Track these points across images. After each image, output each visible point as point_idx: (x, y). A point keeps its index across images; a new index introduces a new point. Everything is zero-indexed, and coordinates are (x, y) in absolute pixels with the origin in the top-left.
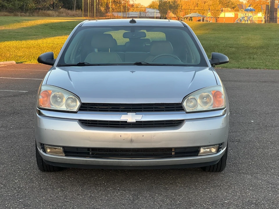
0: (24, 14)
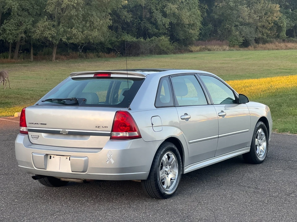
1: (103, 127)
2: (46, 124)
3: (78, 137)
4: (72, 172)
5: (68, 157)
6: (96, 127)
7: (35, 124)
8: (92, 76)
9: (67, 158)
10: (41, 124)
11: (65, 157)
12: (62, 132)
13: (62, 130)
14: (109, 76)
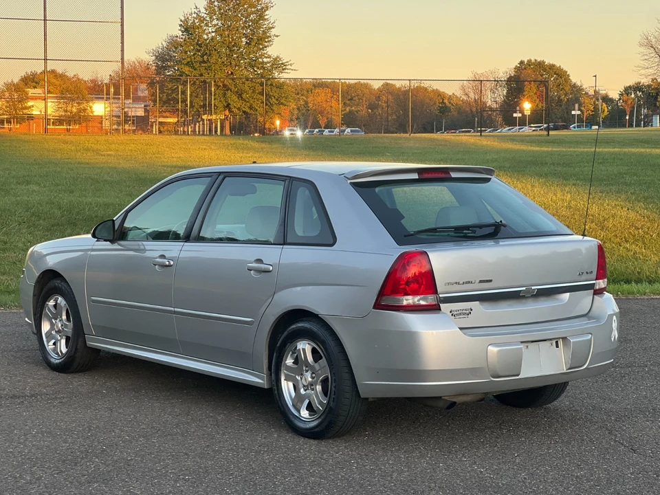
1: (587, 273)
2: (491, 281)
4: (568, 369)
5: (554, 342)
6: (579, 274)
7: (463, 283)
8: (415, 176)
9: (551, 345)
10: (481, 282)
11: (549, 343)
12: (524, 293)
13: (524, 288)
14: (446, 176)
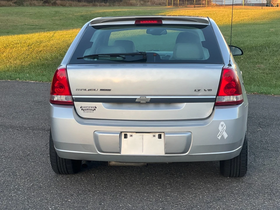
0: (105, 4)
1: (205, 90)
3: (162, 105)
4: (166, 153)
5: (157, 135)
6: (195, 90)
7: (89, 90)
8: (133, 23)
9: (154, 136)
10: (101, 90)
11: (151, 135)
12: (139, 100)
13: (139, 97)
14: (159, 23)
